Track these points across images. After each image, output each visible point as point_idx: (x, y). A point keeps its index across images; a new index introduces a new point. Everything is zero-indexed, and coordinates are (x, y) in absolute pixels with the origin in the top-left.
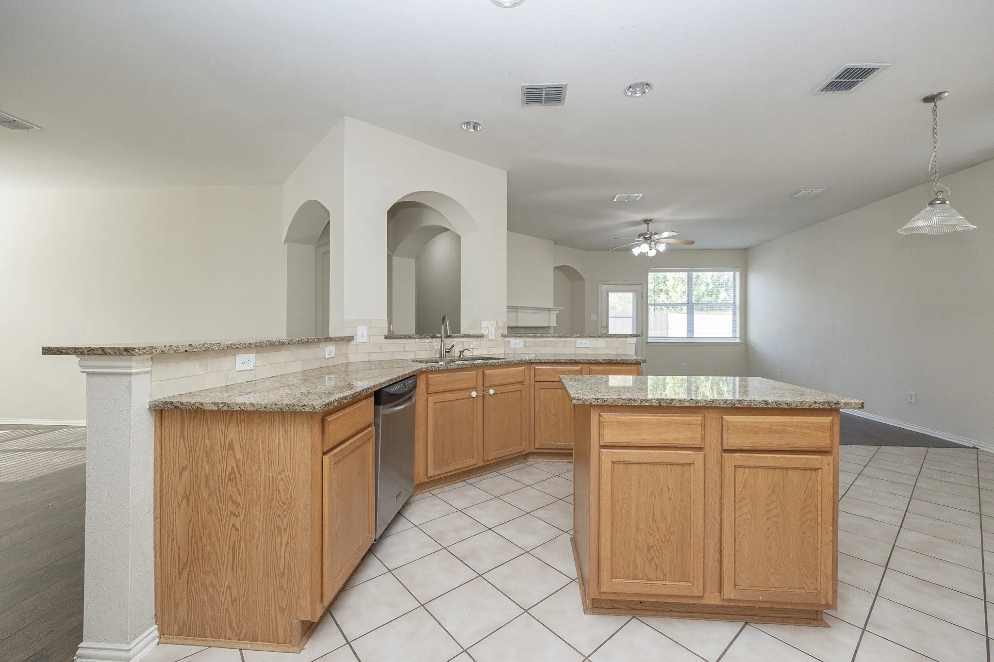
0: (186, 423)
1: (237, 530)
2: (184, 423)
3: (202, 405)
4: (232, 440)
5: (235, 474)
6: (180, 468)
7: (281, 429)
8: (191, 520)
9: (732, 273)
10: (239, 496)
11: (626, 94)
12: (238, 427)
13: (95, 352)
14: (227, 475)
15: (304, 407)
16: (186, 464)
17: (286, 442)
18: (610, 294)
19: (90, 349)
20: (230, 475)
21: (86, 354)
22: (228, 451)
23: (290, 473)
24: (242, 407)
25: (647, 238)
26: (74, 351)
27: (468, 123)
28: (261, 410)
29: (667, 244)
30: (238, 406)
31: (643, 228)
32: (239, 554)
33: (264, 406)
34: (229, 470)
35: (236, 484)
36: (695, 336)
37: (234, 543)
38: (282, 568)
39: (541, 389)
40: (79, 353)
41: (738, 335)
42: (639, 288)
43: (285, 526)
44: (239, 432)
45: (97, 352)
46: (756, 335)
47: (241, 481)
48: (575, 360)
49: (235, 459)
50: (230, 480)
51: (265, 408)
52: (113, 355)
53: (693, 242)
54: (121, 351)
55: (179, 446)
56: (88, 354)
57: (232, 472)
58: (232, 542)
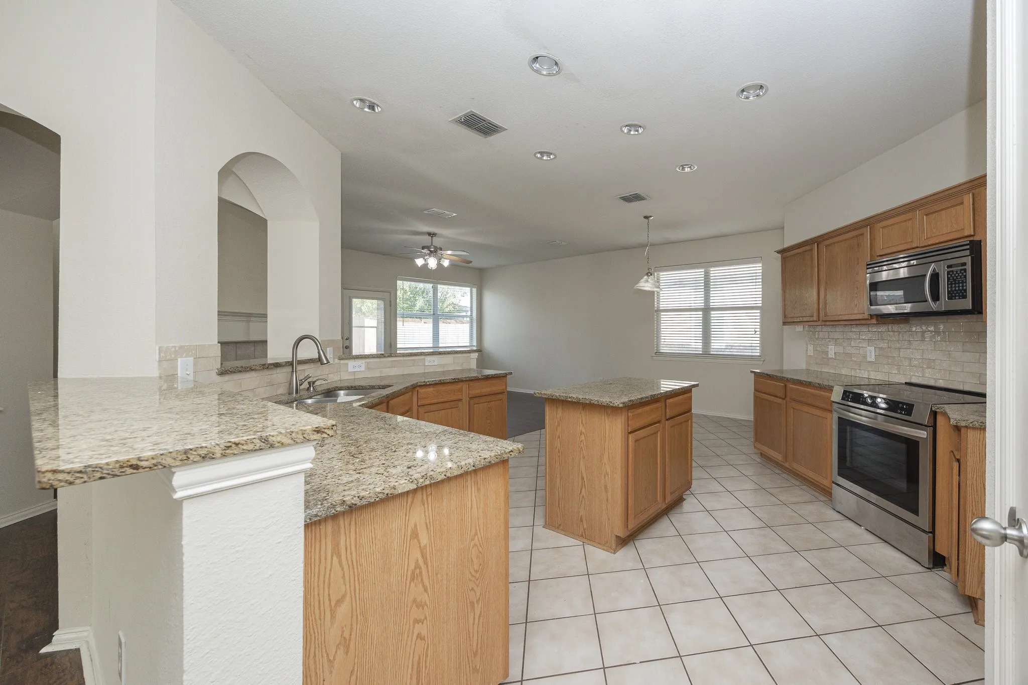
0: (342, 530)
1: (423, 639)
2: (339, 532)
3: (395, 489)
4: (416, 525)
5: (420, 568)
6: (333, 604)
7: (473, 488)
8: (352, 672)
9: (469, 289)
10: (426, 594)
11: (535, 155)
12: (424, 505)
13: (245, 447)
14: (409, 573)
15: (511, 453)
16: (344, 590)
17: (478, 500)
18: (354, 300)
19: (229, 444)
20: (413, 572)
21: (218, 455)
22: (410, 541)
23: (482, 534)
24: (448, 475)
25: (434, 251)
26: (184, 457)
27: (362, 100)
28: (470, 469)
29: (451, 261)
30: (443, 475)
31: (426, 240)
32: (426, 667)
33: (472, 464)
34: (412, 566)
35: (422, 580)
36: (440, 345)
37: (420, 659)
38: (475, 647)
39: (425, 413)
40: (198, 458)
41: (475, 344)
42: (386, 295)
43: (478, 598)
44: (425, 512)
45: (251, 447)
46: (490, 343)
47: (428, 572)
48: (458, 379)
49: (420, 547)
50: (413, 579)
51: (474, 466)
52: (289, 445)
53: (471, 262)
54: (309, 434)
55: (330, 570)
56: (224, 456)
57: (417, 566)
58: (416, 658)
